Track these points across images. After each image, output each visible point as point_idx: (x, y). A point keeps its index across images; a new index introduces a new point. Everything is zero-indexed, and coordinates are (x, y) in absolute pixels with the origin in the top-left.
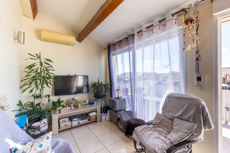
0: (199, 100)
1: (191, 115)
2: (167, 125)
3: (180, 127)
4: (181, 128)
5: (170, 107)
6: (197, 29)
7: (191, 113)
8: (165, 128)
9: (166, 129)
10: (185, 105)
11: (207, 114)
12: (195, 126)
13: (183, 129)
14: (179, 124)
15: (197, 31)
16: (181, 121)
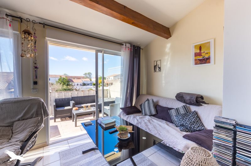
0: (39, 99)
1: (34, 112)
2: (5, 133)
3: (24, 126)
4: (26, 126)
5: (6, 114)
6: (35, 43)
7: (34, 110)
8: (3, 137)
9: (5, 137)
10: (27, 106)
11: (46, 107)
12: (39, 118)
13: (29, 125)
14: (23, 124)
15: (35, 45)
16: (24, 121)
